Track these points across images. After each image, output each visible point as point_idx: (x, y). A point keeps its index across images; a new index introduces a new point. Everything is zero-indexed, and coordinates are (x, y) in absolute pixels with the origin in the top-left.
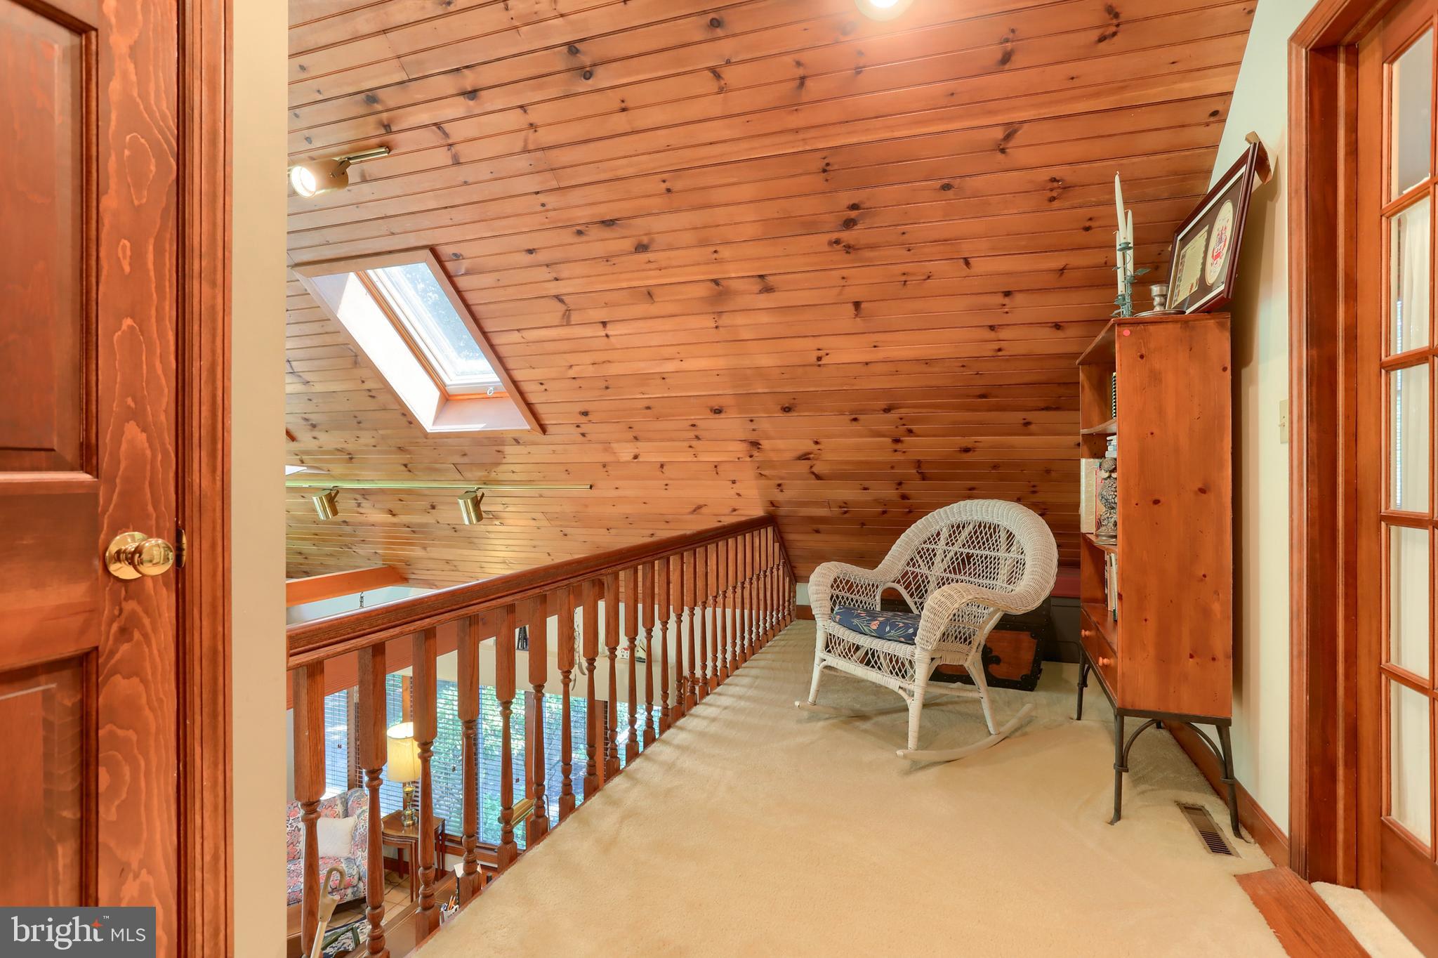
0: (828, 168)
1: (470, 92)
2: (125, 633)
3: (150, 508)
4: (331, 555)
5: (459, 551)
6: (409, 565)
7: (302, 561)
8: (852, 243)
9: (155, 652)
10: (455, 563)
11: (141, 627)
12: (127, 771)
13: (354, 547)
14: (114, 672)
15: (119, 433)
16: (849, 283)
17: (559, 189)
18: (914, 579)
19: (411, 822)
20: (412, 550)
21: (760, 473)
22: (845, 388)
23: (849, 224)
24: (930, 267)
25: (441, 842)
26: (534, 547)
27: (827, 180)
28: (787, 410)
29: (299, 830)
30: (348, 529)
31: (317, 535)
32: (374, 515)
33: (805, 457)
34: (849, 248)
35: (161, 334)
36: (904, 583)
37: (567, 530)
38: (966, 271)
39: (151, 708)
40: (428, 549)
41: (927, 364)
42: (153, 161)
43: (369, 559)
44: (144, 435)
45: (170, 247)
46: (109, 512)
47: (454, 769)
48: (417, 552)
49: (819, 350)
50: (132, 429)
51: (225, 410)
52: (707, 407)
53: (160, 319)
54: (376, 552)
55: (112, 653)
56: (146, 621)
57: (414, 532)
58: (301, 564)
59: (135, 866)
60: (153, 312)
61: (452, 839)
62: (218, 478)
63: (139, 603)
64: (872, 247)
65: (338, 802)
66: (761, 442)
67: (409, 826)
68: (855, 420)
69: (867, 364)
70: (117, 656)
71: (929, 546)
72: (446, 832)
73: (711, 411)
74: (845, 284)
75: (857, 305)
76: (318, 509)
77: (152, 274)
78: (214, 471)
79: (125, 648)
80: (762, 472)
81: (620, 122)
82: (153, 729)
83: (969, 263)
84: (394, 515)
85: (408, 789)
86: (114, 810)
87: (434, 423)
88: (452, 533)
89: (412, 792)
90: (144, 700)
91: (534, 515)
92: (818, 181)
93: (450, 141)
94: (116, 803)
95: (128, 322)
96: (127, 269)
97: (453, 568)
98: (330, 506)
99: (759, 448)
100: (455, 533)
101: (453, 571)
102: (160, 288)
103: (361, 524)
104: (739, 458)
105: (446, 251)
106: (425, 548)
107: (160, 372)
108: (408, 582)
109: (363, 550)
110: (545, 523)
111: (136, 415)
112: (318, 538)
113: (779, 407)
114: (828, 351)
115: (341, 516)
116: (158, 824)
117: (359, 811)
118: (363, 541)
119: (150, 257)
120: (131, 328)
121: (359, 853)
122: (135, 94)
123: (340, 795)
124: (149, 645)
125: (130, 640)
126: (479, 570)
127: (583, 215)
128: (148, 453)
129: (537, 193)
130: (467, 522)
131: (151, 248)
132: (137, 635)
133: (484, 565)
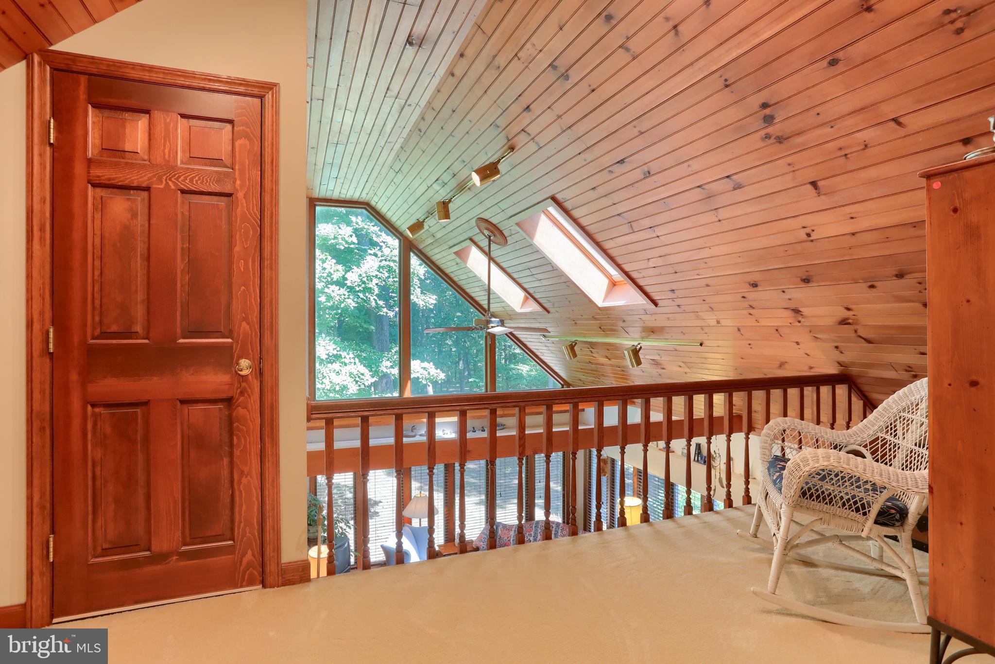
0: (728, 83)
1: (527, 108)
2: (242, 393)
3: (250, 351)
8: (779, 134)
9: (252, 401)
11: (247, 392)
12: (243, 440)
14: (238, 406)
15: (240, 325)
16: (796, 168)
17: (588, 148)
18: (882, 446)
21: (814, 337)
22: (846, 258)
23: (769, 120)
24: (862, 136)
27: (732, 92)
28: (806, 281)
33: (844, 322)
34: (780, 140)
35: (254, 290)
36: (871, 449)
38: (902, 132)
39: (251, 421)
41: (915, 227)
42: (251, 230)
44: (248, 326)
45: (257, 259)
46: (237, 351)
49: (804, 227)
50: (244, 324)
51: (277, 316)
52: (745, 282)
53: (254, 285)
55: (238, 399)
56: (249, 390)
59: (246, 473)
60: (252, 283)
62: (274, 341)
63: (247, 383)
64: (799, 134)
66: (801, 309)
68: (872, 287)
69: (853, 234)
70: (240, 401)
71: (906, 415)
73: (750, 284)
74: (794, 169)
75: (814, 184)
76: (566, 353)
77: (251, 270)
78: (272, 338)
79: (242, 398)
80: (816, 336)
81: (595, 99)
82: (252, 428)
83: (901, 123)
86: (238, 452)
87: (604, 300)
90: (248, 417)
92: (726, 96)
93: (532, 137)
94: (240, 450)
95: (243, 288)
96: (242, 270)
98: (571, 352)
99: (802, 315)
102: (254, 274)
104: (790, 323)
105: (559, 197)
107: (254, 304)
111: (245, 319)
113: (799, 279)
114: (813, 228)
115: (579, 358)
116: (253, 462)
119: (250, 264)
120: (244, 290)
122: (245, 209)
124: (250, 399)
125: (243, 396)
127: (608, 160)
128: (250, 332)
129: (580, 154)
130: (630, 366)
131: (251, 261)
132: (246, 395)
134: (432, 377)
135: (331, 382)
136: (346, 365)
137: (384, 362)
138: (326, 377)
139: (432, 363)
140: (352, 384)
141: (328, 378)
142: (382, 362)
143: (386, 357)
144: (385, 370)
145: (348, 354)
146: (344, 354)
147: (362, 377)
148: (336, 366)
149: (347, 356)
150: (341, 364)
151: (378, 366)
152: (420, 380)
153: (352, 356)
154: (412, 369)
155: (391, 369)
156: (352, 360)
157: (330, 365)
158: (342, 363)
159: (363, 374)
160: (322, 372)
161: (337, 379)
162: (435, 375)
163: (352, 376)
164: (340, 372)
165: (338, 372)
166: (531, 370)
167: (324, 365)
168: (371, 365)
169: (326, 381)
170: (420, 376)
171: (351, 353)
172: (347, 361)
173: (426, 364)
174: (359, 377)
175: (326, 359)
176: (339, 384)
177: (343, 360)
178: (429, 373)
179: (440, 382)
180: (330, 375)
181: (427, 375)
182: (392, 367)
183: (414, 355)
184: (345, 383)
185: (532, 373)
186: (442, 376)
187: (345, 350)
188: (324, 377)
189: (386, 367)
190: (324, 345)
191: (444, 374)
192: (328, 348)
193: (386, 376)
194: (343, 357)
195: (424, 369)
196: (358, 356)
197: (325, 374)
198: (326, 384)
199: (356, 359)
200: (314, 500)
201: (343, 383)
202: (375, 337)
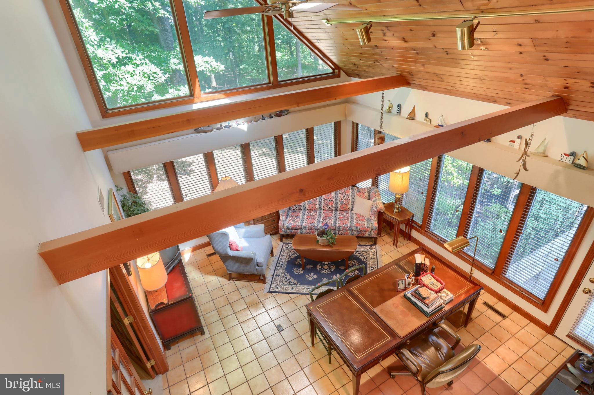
4: (369, 66)
5: (447, 69)
6: (412, 75)
7: (356, 69)
10: (442, 76)
13: (381, 62)
19: (398, 211)
20: (415, 66)
25: (410, 223)
26: (510, 69)
29: (349, 199)
30: (378, 51)
31: (361, 54)
32: (393, 41)
37: (549, 56)
40: (426, 66)
43: (389, 70)
47: (422, 193)
48: (418, 67)
54: (393, 66)
57: (417, 53)
58: (355, 70)
61: (416, 223)
65: (366, 191)
67: (396, 212)
72: (414, 219)
76: (360, 38)
84: (406, 41)
85: (398, 196)
88: (445, 55)
89: (400, 198)
91: (520, 41)
97: (440, 79)
98: (366, 36)
100: (446, 55)
101: (440, 81)
103: (386, 48)
106: (423, 65)
108: (410, 85)
109: (386, 64)
110: (531, 49)
112: (362, 55)
115: (373, 42)
117: (374, 199)
118: (386, 58)
121: (373, 218)
123: (367, 188)
126: (458, 82)
130: (460, 48)
133: (463, 79)
134: (214, 69)
135: (128, 83)
136: (138, 66)
137: (172, 60)
138: (122, 79)
139: (212, 57)
140: (146, 83)
141: (124, 80)
142: (170, 59)
143: (172, 55)
144: (174, 67)
145: (138, 56)
146: (134, 56)
147: (155, 75)
148: (129, 68)
149: (137, 58)
150: (133, 66)
151: (168, 64)
152: (205, 73)
153: (141, 57)
154: (196, 63)
155: (179, 66)
156: (143, 61)
157: (123, 68)
158: (134, 64)
159: (155, 73)
160: (118, 75)
161: (133, 81)
162: (217, 67)
163: (146, 76)
164: (134, 73)
165: (132, 73)
166: (284, 56)
167: (118, 68)
168: (161, 62)
169: (124, 83)
170: (204, 69)
171: (140, 54)
172: (138, 62)
173: (207, 59)
174: (153, 76)
175: (117, 62)
176: (135, 84)
177: (134, 62)
178: (211, 66)
179: (221, 73)
180: (126, 76)
181: (210, 68)
182: (179, 63)
183: (196, 51)
184: (141, 83)
185: (285, 58)
186: (222, 67)
187: (133, 52)
188: (121, 79)
189: (174, 64)
190: (112, 48)
191: (223, 66)
192: (117, 51)
193: (175, 71)
194: (133, 59)
195: (207, 62)
196: (148, 57)
197: (121, 77)
198: (125, 85)
199: (146, 59)
200: (135, 198)
201: (139, 83)
202: (161, 38)
